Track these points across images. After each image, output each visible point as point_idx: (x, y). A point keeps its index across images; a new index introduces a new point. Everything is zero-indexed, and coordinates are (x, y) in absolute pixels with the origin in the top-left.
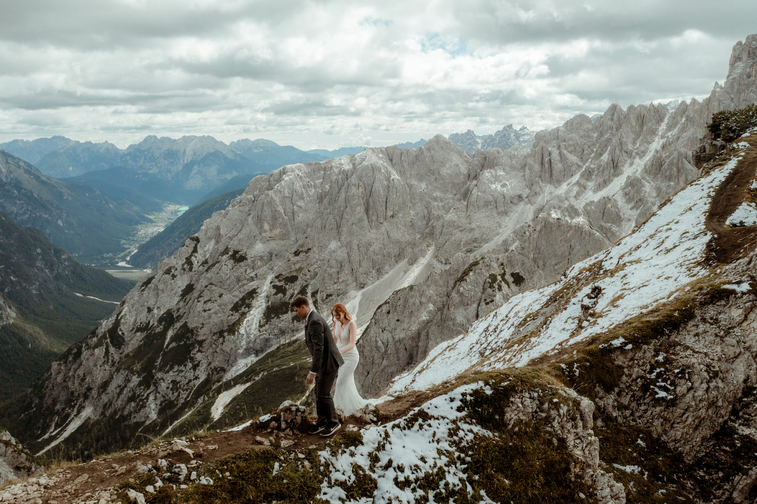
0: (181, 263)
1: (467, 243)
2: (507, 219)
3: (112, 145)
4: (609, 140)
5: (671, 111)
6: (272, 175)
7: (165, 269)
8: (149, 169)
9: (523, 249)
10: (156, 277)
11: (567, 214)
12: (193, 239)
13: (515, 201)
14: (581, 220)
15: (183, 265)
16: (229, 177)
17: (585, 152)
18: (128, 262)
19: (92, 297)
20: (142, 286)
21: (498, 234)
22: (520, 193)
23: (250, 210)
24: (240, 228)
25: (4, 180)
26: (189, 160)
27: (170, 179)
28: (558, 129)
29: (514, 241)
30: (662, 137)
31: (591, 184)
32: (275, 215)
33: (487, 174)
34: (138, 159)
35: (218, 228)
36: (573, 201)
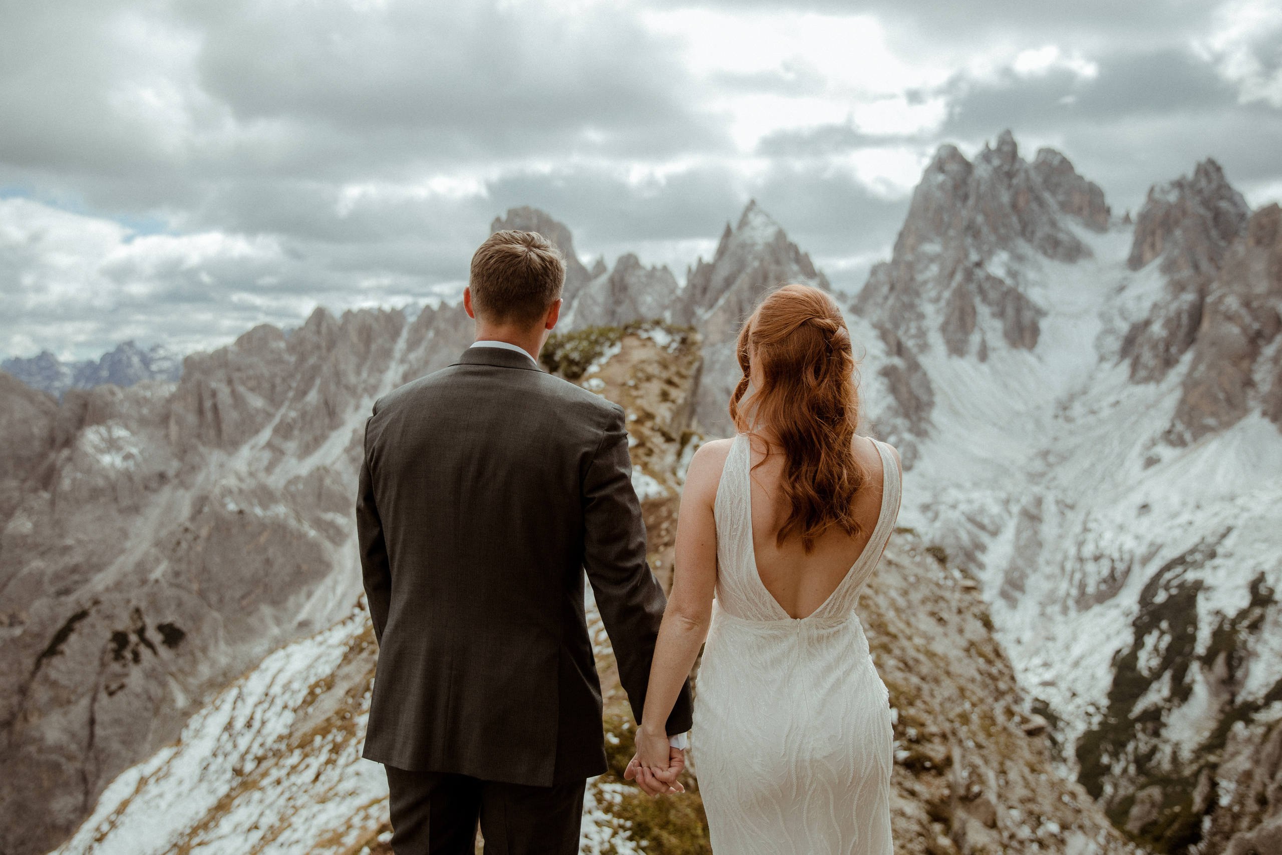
1: (57, 577)
2: (139, 521)
4: (316, 370)
5: (412, 319)
9: (177, 574)
11: (255, 501)
13: (154, 485)
14: (281, 510)
17: (279, 389)
21: (122, 551)
22: (161, 468)
28: (225, 350)
29: (157, 561)
30: (402, 361)
31: (291, 446)
33: (91, 436)
36: (262, 476)
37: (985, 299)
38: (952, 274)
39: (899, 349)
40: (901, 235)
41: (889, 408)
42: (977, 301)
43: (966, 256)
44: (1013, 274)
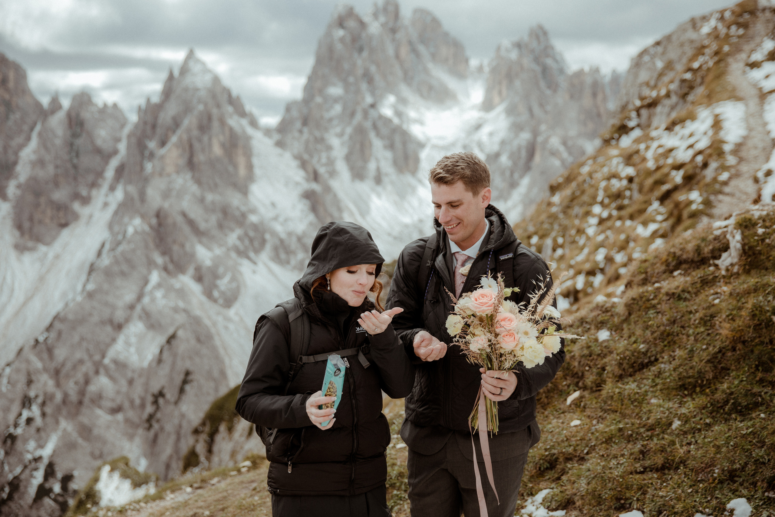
37: (378, 134)
38: (353, 114)
39: (316, 177)
40: (310, 79)
41: (311, 224)
42: (372, 135)
43: (363, 99)
44: (399, 114)
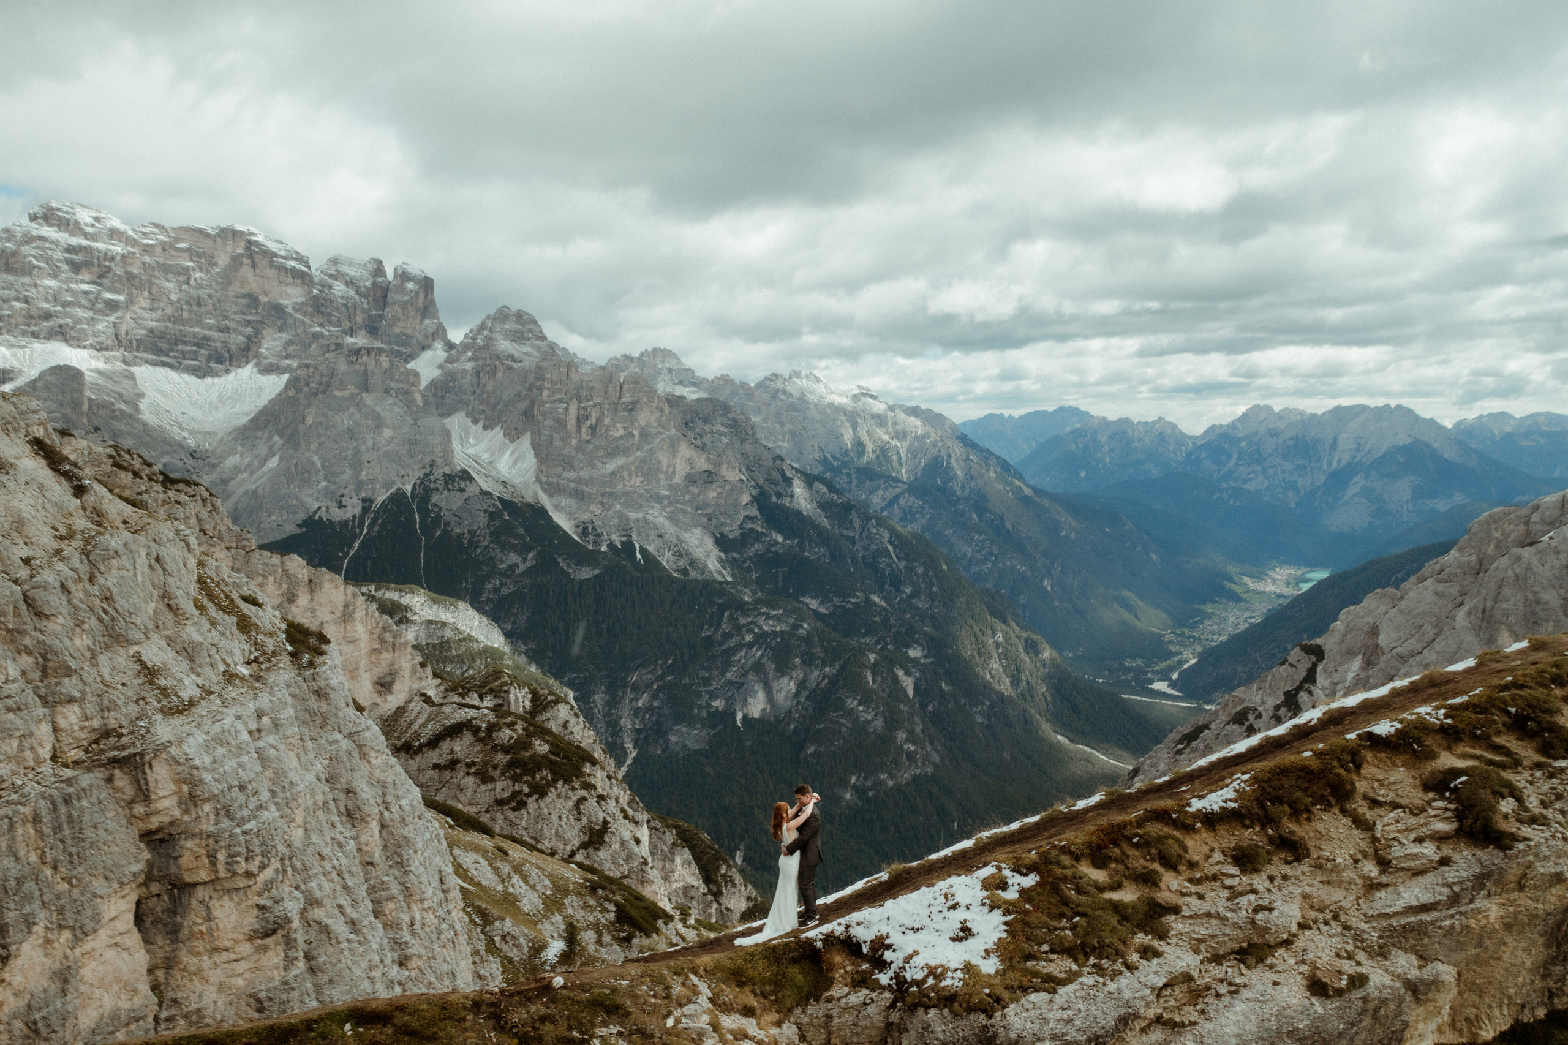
0: (1272, 702)
3: (1174, 426)
6: (1537, 508)
7: (1234, 712)
8: (1246, 481)
10: (1212, 726)
12: (1310, 650)
15: (1277, 708)
16: (1442, 505)
18: (1173, 684)
19: (1086, 749)
20: (1180, 742)
23: (1463, 594)
24: (1431, 635)
25: (959, 493)
26: (1344, 463)
27: (1293, 505)
32: (1534, 613)
34: (1224, 458)
35: (1374, 631)
